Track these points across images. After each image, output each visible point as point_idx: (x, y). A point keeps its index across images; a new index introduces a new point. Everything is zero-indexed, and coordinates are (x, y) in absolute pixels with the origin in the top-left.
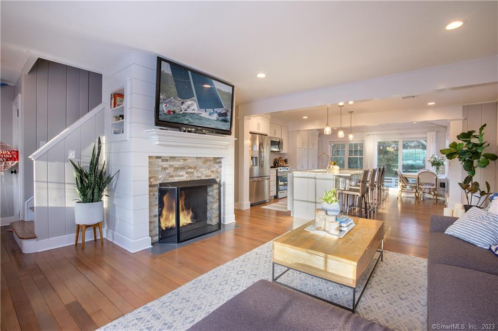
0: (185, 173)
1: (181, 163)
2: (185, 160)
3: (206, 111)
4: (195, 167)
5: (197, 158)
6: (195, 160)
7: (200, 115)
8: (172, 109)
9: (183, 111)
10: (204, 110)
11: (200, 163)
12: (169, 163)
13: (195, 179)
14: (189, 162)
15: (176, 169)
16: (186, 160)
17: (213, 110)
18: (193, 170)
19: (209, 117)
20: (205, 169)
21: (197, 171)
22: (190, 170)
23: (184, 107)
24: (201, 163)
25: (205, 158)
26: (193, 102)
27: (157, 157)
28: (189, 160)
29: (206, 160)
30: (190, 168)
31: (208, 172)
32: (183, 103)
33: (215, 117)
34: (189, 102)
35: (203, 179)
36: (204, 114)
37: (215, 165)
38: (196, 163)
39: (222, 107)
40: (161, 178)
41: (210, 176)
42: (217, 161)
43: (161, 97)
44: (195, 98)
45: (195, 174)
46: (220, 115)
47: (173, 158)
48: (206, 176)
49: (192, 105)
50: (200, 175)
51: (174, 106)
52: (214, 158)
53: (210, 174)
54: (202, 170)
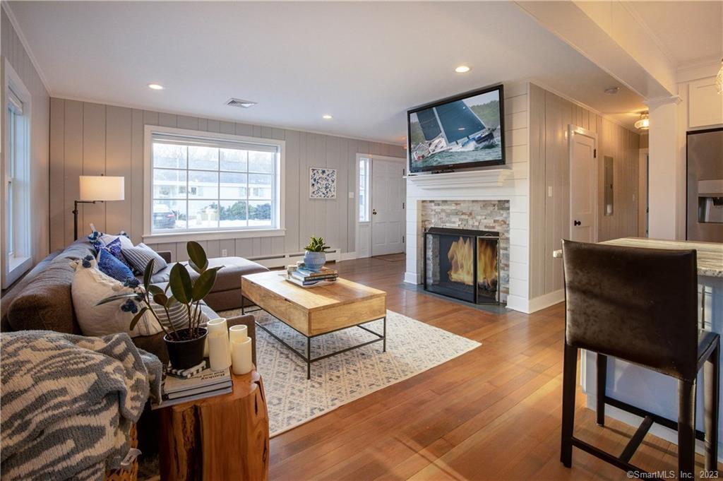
0: (458, 220)
1: (453, 207)
2: (456, 204)
3: (457, 144)
4: (471, 214)
5: (473, 201)
6: (470, 204)
7: (451, 151)
8: (421, 154)
9: (432, 153)
10: (455, 142)
11: (477, 208)
12: (440, 207)
13: (470, 228)
14: (463, 207)
15: (448, 215)
16: (459, 204)
17: (468, 138)
18: (466, 217)
19: (463, 150)
20: (484, 217)
21: (472, 218)
22: (463, 217)
23: (432, 147)
24: (479, 209)
25: (484, 201)
26: (440, 139)
27: (431, 201)
28: (462, 205)
29: (486, 204)
30: (463, 214)
31: (490, 222)
32: (430, 144)
33: (472, 145)
34: (436, 141)
35: (481, 230)
36: (456, 148)
37: (502, 212)
38: (471, 209)
39: (484, 128)
40: (434, 222)
41: (494, 227)
42: (503, 205)
43: (412, 146)
44: (443, 133)
45: (471, 222)
46: (479, 140)
47: (444, 202)
48: (486, 227)
49: (440, 142)
50: (477, 224)
51: (423, 150)
52: (499, 201)
53: (494, 225)
54: (479, 218)
